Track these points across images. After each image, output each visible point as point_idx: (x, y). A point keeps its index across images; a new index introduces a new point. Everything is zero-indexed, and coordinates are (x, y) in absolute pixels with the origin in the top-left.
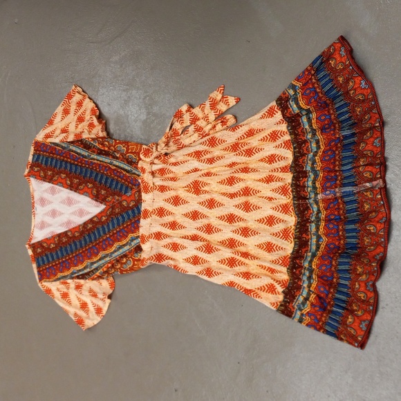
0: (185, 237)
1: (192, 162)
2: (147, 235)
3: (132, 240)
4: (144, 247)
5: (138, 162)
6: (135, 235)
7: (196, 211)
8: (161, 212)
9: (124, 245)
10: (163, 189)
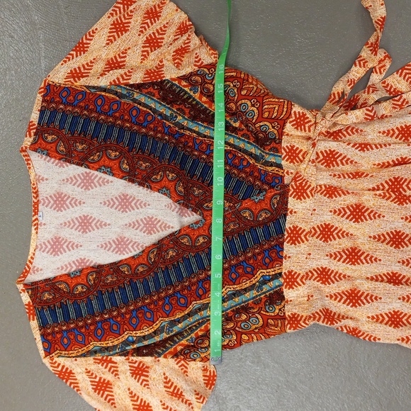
0: (375, 279)
1: (397, 146)
2: (302, 273)
3: (265, 282)
4: (289, 294)
5: (280, 139)
6: (271, 272)
7: (398, 233)
8: (326, 232)
9: (246, 290)
10: (331, 192)
